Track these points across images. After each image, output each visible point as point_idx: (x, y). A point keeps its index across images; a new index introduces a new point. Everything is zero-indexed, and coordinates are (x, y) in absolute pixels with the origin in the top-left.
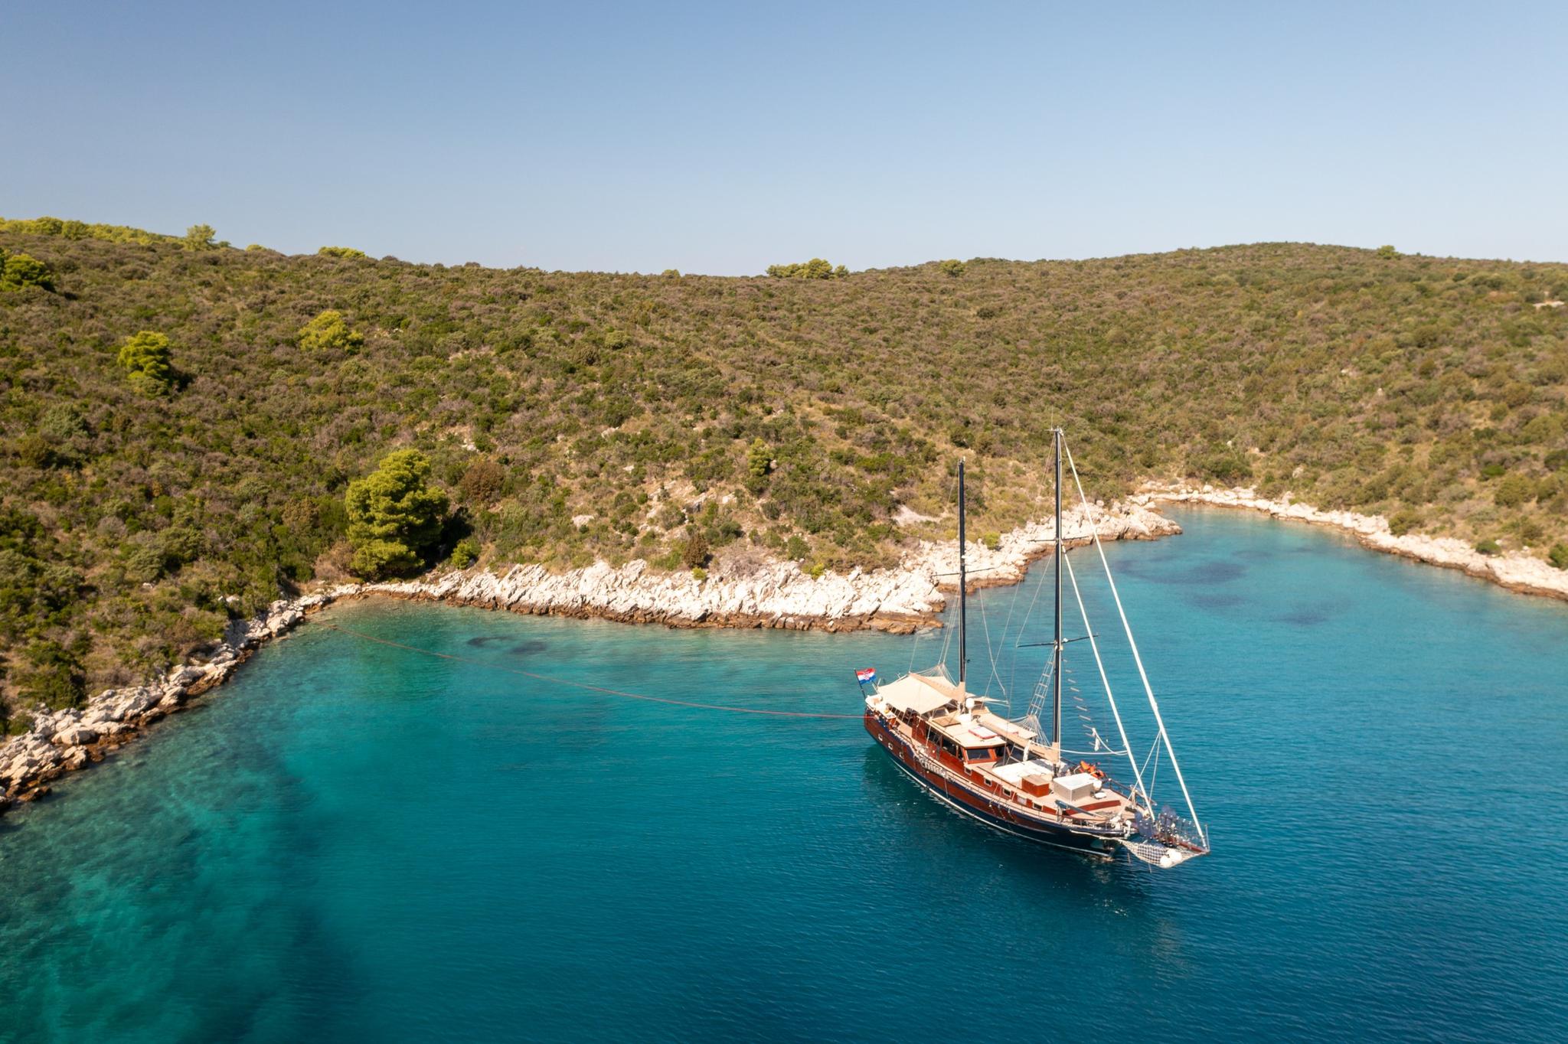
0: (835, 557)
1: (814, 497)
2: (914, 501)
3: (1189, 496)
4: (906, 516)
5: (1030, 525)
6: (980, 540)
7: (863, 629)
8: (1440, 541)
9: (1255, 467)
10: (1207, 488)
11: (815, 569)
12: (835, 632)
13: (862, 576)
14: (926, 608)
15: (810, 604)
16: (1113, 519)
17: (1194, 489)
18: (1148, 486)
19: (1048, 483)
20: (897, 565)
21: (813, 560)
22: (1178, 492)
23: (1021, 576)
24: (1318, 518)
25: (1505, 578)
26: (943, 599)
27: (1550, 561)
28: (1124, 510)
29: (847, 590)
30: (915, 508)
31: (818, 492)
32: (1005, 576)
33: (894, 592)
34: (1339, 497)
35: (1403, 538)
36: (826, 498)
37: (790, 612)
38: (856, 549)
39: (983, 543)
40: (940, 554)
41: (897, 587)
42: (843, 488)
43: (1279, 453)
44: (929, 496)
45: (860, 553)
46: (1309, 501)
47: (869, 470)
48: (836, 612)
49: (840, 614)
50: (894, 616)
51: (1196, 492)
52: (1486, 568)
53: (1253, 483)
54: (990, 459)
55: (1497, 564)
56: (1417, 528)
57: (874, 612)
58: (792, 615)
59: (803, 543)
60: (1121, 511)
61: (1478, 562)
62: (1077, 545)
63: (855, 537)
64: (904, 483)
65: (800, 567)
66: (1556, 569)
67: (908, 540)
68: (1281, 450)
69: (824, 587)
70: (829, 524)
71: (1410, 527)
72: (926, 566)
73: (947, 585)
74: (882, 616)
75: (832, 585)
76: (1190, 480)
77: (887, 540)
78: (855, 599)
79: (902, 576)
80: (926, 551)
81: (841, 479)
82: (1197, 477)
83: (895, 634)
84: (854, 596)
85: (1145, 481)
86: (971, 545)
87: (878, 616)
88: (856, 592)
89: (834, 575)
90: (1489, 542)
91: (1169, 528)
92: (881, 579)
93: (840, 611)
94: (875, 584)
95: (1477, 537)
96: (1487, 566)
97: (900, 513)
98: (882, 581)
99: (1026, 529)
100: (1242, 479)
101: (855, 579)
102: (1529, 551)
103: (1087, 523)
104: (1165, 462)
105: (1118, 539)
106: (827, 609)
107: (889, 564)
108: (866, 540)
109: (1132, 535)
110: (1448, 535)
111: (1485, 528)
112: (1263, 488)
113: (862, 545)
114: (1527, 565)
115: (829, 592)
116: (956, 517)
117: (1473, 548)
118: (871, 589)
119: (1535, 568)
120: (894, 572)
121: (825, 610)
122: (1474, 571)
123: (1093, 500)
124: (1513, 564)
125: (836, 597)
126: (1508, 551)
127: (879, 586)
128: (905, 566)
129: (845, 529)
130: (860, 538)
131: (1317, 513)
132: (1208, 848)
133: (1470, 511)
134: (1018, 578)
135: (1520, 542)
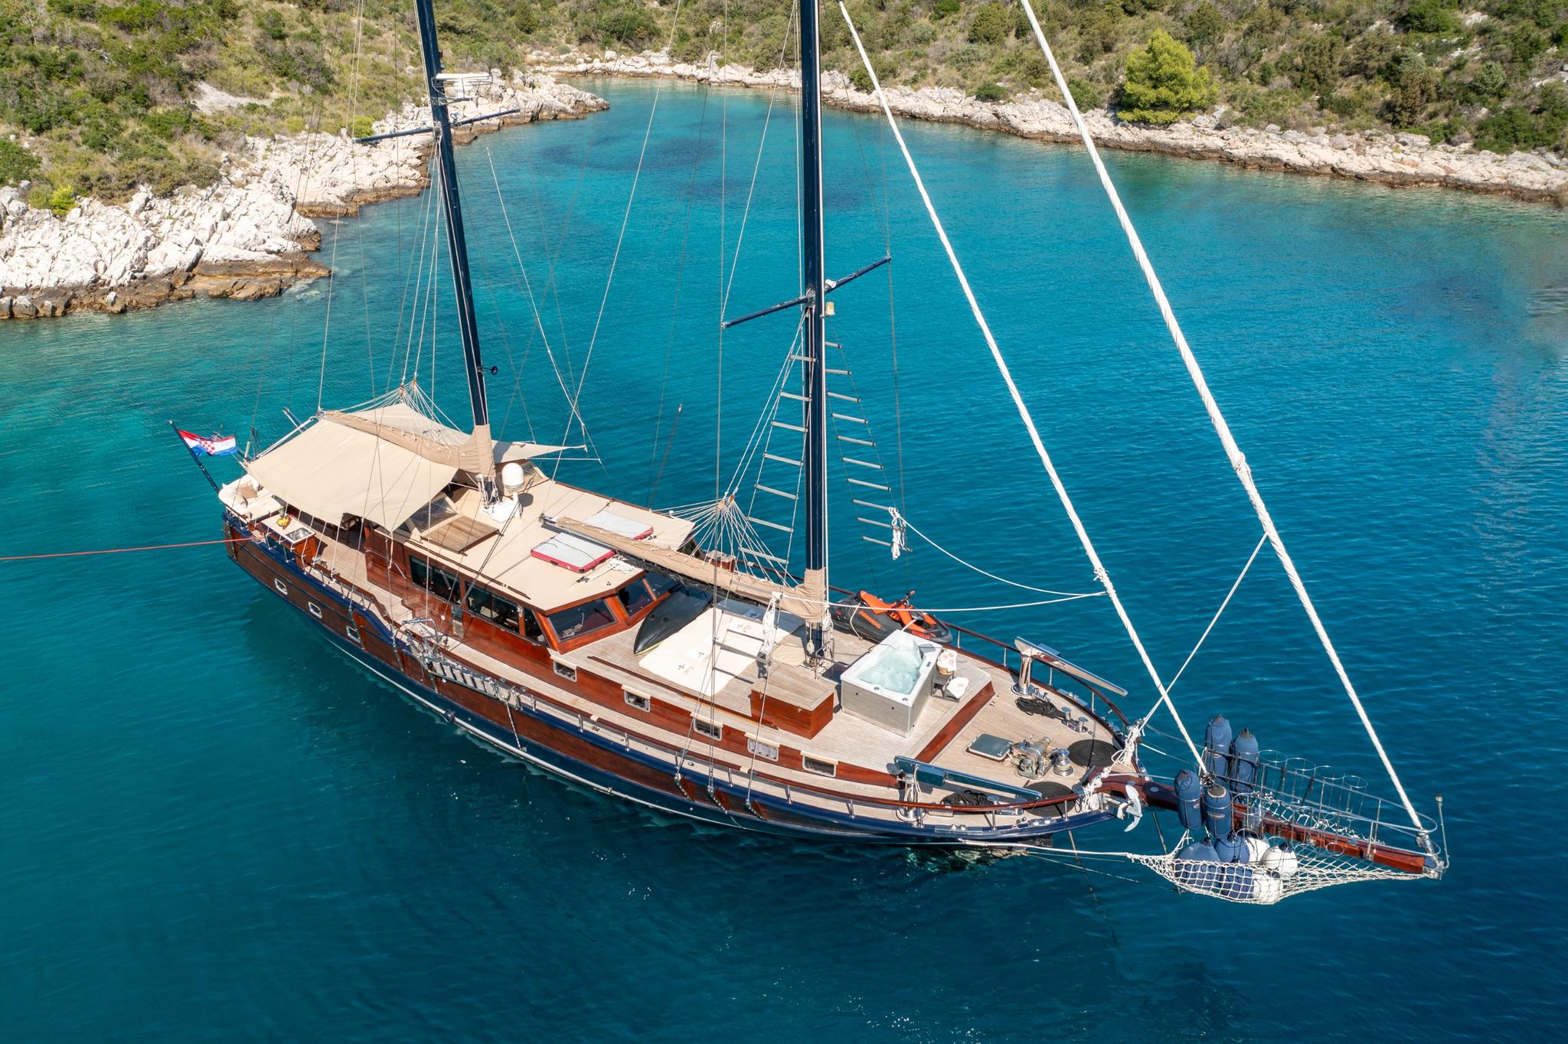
0: (93, 171)
1: (27, 67)
2: (220, 73)
3: (589, 66)
4: (210, 100)
5: (407, 106)
6: (344, 131)
7: (181, 299)
8: (927, 90)
9: (660, 23)
10: (609, 54)
11: (56, 196)
12: (123, 311)
13: (154, 202)
14: (289, 246)
15: (59, 265)
16: (519, 94)
17: (593, 57)
18: (534, 56)
20: (217, 178)
21: (48, 181)
22: (574, 62)
23: (424, 182)
24: (758, 80)
25: (1025, 128)
26: (314, 228)
28: (528, 80)
29: (130, 232)
30: (223, 85)
31: (33, 61)
32: (402, 182)
33: (223, 225)
35: (874, 93)
36: (57, 70)
37: (21, 285)
38: (130, 153)
39: (349, 135)
40: (285, 158)
41: (226, 216)
42: (83, 53)
43: (685, 5)
44: (244, 65)
45: (142, 161)
46: (742, 60)
47: (126, 27)
48: (117, 272)
49: (127, 277)
50: (233, 267)
51: (597, 60)
52: (994, 118)
53: (664, 44)
54: (321, 15)
55: (1007, 110)
56: (891, 79)
57: (194, 265)
58: (26, 291)
59: (20, 152)
60: (524, 83)
61: (983, 112)
63: (126, 134)
64: (196, 46)
65: (24, 196)
67: (227, 136)
68: (686, 1)
69: (80, 230)
70: (67, 113)
72: (267, 176)
73: (311, 204)
74: (210, 270)
75: (99, 226)
76: (585, 46)
77: (188, 137)
78: (149, 245)
79: (232, 197)
80: (261, 152)
81: (75, 40)
82: (593, 41)
83: (245, 299)
84: (148, 239)
85: (528, 50)
86: (331, 139)
87: (202, 272)
88: (149, 233)
89: (97, 205)
90: (987, 86)
91: (592, 102)
92: (192, 205)
93: (125, 271)
94: (183, 214)
95: (968, 83)
96: (996, 115)
97: (199, 94)
98: (195, 208)
99: (405, 113)
100: (650, 40)
101: (142, 209)
102: (1038, 92)
103: (485, 101)
104: (547, 25)
105: (532, 121)
106: (96, 270)
107: (201, 176)
108: (148, 138)
109: (549, 114)
110: (933, 83)
111: (975, 70)
112: (678, 50)
113: (141, 146)
114: (1042, 109)
115: (95, 238)
116: (297, 97)
117: (970, 95)
118: (178, 223)
119: (1051, 112)
120: (213, 191)
121: (94, 272)
122: (981, 123)
123: (487, 67)
124: (1026, 109)
125: (111, 246)
126: (1015, 95)
127: (192, 218)
128: (232, 179)
129: (102, 121)
130: (135, 136)
131: (755, 74)
132: (1448, 856)
133: (944, 53)
134: (422, 183)
135: (1026, 83)
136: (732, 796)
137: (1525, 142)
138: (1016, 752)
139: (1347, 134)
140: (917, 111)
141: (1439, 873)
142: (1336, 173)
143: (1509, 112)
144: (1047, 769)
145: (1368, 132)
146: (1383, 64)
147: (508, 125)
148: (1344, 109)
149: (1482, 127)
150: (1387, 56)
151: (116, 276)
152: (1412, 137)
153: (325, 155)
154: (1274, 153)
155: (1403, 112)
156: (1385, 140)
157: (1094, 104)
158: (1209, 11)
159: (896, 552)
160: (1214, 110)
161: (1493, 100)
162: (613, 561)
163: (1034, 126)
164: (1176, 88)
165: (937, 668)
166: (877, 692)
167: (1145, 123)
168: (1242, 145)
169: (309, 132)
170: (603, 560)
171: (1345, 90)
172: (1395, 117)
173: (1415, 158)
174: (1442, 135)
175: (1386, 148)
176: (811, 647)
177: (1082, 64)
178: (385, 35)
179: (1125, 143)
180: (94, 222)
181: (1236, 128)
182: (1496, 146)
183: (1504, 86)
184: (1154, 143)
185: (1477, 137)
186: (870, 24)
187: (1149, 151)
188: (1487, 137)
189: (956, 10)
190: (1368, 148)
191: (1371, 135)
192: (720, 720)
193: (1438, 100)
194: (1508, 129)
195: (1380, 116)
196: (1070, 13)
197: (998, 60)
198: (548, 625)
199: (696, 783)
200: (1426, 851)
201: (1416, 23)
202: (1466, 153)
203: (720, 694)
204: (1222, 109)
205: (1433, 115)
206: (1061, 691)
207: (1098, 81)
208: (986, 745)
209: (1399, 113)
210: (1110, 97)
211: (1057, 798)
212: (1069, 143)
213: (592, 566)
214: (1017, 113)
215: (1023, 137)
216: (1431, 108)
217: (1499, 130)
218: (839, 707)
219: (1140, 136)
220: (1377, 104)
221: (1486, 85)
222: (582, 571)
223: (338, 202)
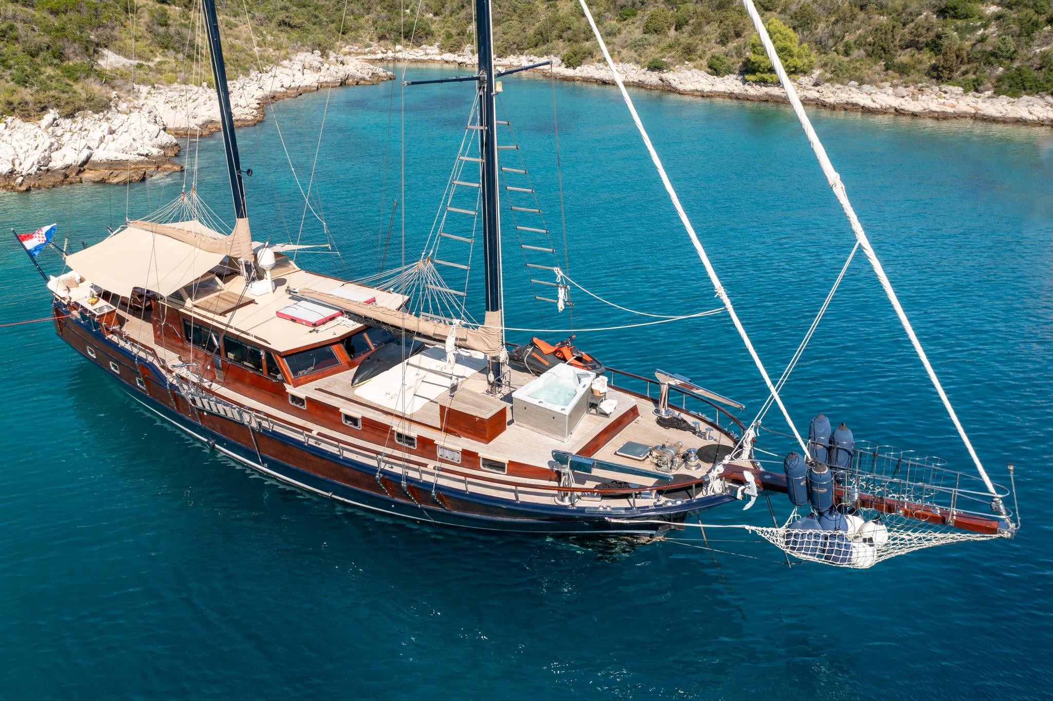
0: (16, 99)
2: (118, 43)
3: (385, 55)
4: (110, 60)
5: (253, 74)
7: (71, 183)
9: (434, 27)
10: (398, 47)
12: (27, 190)
13: (60, 121)
14: (155, 152)
16: (332, 68)
17: (387, 50)
18: (346, 49)
19: (262, 34)
20: (108, 107)
22: (374, 53)
23: (259, 117)
24: (499, 63)
25: (681, 87)
26: (175, 141)
27: (709, 70)
29: (39, 141)
30: (120, 51)
32: (243, 117)
33: (109, 138)
34: (514, 43)
35: (578, 68)
38: (44, 88)
40: (161, 99)
41: (112, 132)
42: (19, 25)
43: (451, 16)
44: (136, 39)
45: (52, 93)
47: (55, 12)
48: (27, 166)
49: (35, 169)
50: (113, 165)
51: (390, 51)
52: (660, 82)
53: (436, 41)
54: (196, 14)
55: (668, 76)
56: (589, 59)
57: (85, 163)
60: (337, 61)
61: (653, 78)
62: (305, 91)
63: (43, 76)
64: (105, 27)
66: (715, 77)
67: (119, 82)
68: (452, 13)
70: (2, 61)
71: (584, 58)
72: (146, 109)
73: (177, 129)
74: (97, 166)
75: (18, 135)
76: (382, 42)
77: (89, 80)
78: (53, 149)
79: (117, 120)
80: (144, 95)
81: (14, 17)
82: (388, 39)
83: (118, 184)
84: (52, 144)
85: (343, 45)
86: (195, 88)
87: (91, 167)
88: (53, 140)
89: (18, 122)
90: (655, 61)
91: (384, 74)
92: (87, 124)
93: (33, 164)
94: (81, 129)
95: (643, 59)
96: (661, 80)
97: (102, 56)
98: (89, 125)
99: (251, 77)
100: (427, 38)
101: (51, 125)
102: (690, 65)
103: (309, 71)
104: (357, 29)
105: (341, 85)
106: (14, 165)
107: (95, 105)
108: (59, 79)
109: (353, 81)
110: (618, 60)
111: (647, 51)
112: (445, 44)
113: (54, 84)
114: (693, 76)
115: (15, 144)
116: (173, 61)
117: (643, 68)
118: (76, 135)
119: (700, 77)
120: (104, 116)
121: (12, 166)
122: (651, 85)
123: (310, 49)
124: (682, 76)
125: (25, 149)
126: (674, 66)
127: (87, 132)
128: (119, 109)
129: (26, 67)
130: (50, 78)
131: (497, 59)
132: (1019, 518)
133: (626, 41)
134: (257, 118)
135: (682, 58)
136: (420, 489)
137: (1030, 89)
138: (655, 454)
139: (906, 87)
140: (607, 79)
141: (1012, 533)
142: (898, 112)
143: (1018, 69)
144: (679, 466)
145: (920, 85)
146: (929, 39)
147: (325, 87)
148: (903, 70)
149: (1000, 79)
150: (932, 34)
151: (26, 169)
152: (951, 87)
153: (190, 98)
154: (854, 100)
155: (944, 71)
156: (932, 90)
157: (729, 72)
158: (808, 8)
159: (561, 306)
160: (812, 73)
161: (1007, 62)
162: (340, 318)
163: (689, 87)
164: (786, 57)
165: (592, 391)
166: (541, 405)
167: (764, 82)
168: (832, 95)
169: (180, 83)
170: (332, 318)
171: (903, 57)
172: (939, 75)
173: (953, 102)
174: (972, 86)
175: (933, 96)
176: (492, 377)
177: (720, 46)
178: (240, 28)
179: (750, 96)
180: (15, 133)
181: (827, 84)
182: (1010, 92)
183: (1015, 52)
184: (770, 95)
185: (996, 87)
186: (576, 24)
187: (767, 101)
188: (1004, 86)
189: (635, 15)
190: (920, 96)
191: (922, 87)
192: (415, 432)
193: (968, 63)
194: (1018, 80)
195: (928, 74)
196: (712, 14)
197: (662, 45)
198: (284, 364)
199: (392, 480)
200: (1001, 514)
201: (952, 12)
202: (989, 98)
203: (417, 413)
204: (817, 72)
205: (965, 73)
206: (692, 412)
207: (732, 56)
208: (630, 448)
209: (941, 71)
210: (740, 67)
211: (687, 486)
212: (712, 97)
213: (324, 322)
214: (675, 78)
215: (680, 93)
216: (963, 68)
217: (1012, 82)
218: (511, 422)
219: (761, 91)
220: (927, 65)
221: (1002, 52)
222: (315, 325)
223: (196, 127)
